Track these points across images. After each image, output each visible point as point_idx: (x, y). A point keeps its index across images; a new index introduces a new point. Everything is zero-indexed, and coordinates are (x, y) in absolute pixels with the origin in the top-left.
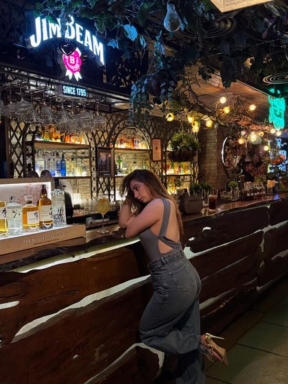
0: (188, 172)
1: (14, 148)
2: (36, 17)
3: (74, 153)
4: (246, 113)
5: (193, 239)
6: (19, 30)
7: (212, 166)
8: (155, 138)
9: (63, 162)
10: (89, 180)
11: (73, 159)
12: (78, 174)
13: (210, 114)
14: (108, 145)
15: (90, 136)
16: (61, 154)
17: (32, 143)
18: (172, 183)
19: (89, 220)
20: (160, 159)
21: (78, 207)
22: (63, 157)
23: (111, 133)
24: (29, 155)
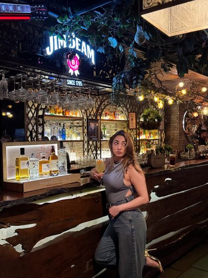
0: (157, 137)
1: (30, 120)
2: (51, 36)
3: (71, 123)
4: (199, 93)
5: (157, 186)
6: (39, 44)
7: (175, 133)
8: (131, 112)
9: (64, 130)
10: (82, 143)
11: (70, 128)
12: (74, 139)
13: (171, 95)
14: (96, 117)
15: (83, 111)
16: (62, 124)
17: (42, 116)
18: (144, 145)
19: (83, 171)
20: (135, 127)
21: (74, 163)
22: (64, 126)
23: (98, 108)
24: (40, 125)
